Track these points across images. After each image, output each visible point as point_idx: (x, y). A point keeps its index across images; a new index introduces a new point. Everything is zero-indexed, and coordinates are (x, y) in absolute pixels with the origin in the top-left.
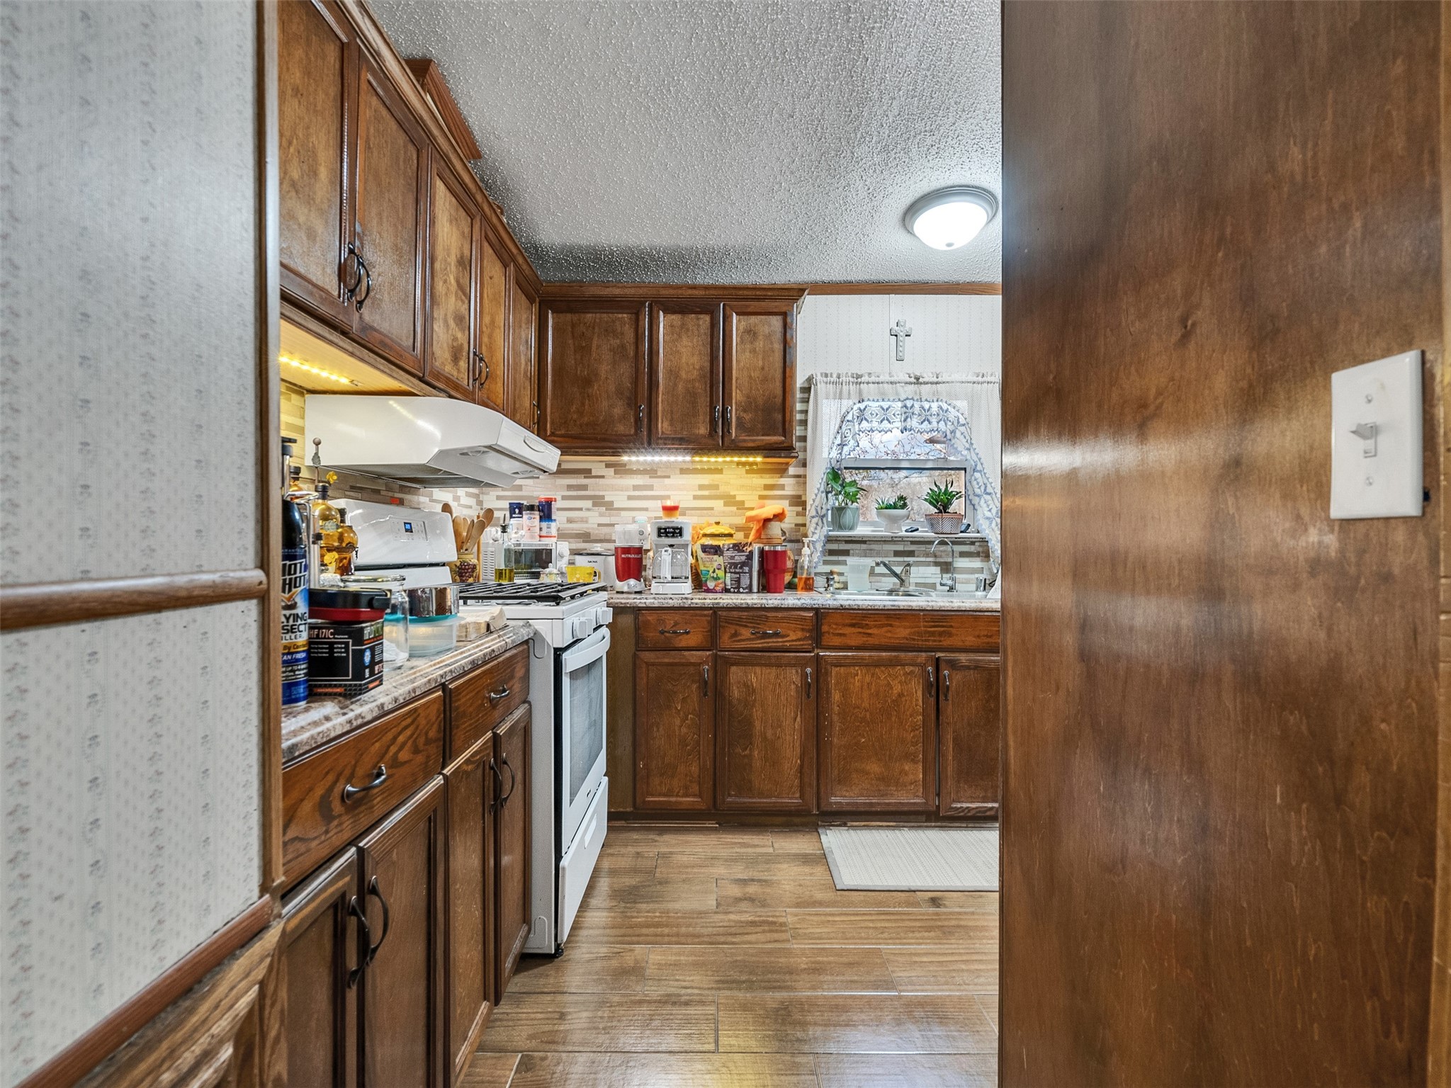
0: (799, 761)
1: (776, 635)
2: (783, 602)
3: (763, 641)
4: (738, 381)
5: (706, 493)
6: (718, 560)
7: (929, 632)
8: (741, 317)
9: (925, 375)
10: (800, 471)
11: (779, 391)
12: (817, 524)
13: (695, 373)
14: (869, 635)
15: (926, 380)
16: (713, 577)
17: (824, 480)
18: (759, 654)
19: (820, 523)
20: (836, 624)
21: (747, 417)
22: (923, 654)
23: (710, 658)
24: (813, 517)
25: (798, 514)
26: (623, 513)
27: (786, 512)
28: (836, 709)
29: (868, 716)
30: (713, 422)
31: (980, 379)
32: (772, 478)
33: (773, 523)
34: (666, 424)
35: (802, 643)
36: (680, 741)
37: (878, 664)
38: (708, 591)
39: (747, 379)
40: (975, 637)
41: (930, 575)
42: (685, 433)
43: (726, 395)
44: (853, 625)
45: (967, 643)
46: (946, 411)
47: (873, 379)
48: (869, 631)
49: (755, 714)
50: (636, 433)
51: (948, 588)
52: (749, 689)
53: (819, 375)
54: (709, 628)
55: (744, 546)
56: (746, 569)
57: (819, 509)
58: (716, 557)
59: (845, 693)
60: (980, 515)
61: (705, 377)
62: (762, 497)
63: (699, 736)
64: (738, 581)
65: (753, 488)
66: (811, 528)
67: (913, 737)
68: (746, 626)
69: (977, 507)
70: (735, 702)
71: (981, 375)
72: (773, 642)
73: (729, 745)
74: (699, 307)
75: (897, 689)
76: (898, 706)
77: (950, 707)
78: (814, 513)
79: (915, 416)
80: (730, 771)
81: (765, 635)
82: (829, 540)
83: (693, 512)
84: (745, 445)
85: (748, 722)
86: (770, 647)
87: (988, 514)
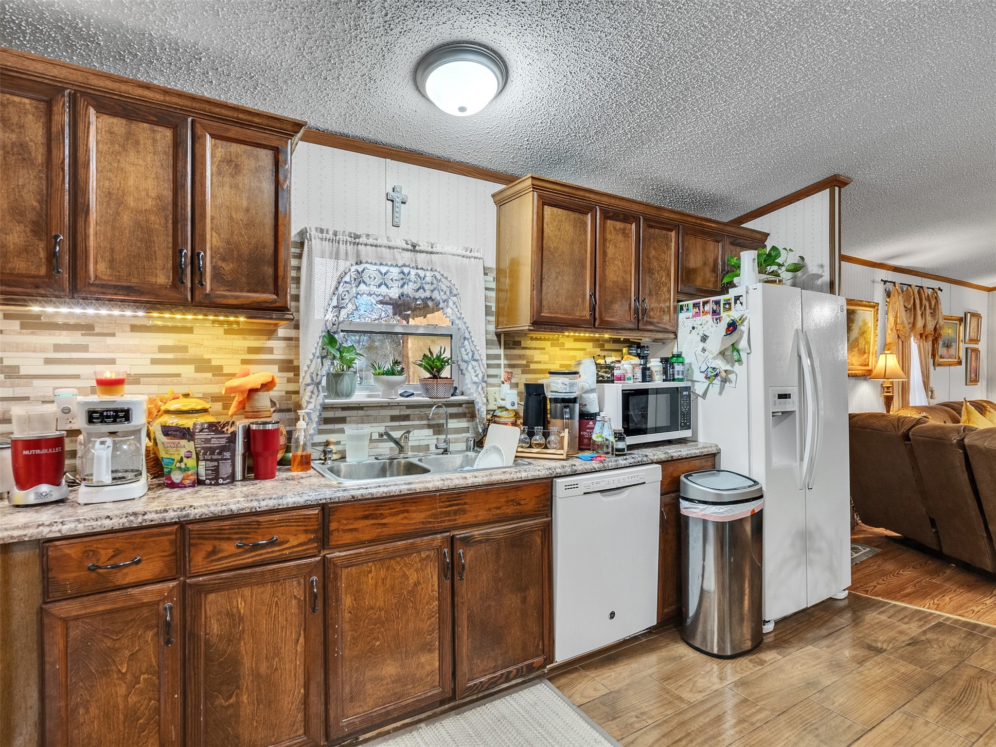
0: (302, 691)
1: (272, 543)
2: (280, 501)
3: (253, 554)
4: (215, 221)
5: (170, 356)
6: (187, 446)
7: (445, 512)
8: (217, 141)
9: (421, 244)
10: (292, 333)
11: (269, 240)
12: (312, 392)
13: (150, 202)
14: (384, 525)
15: (422, 248)
16: (180, 468)
17: (320, 344)
18: (248, 571)
19: (316, 391)
20: (347, 519)
21: (227, 267)
22: (439, 536)
23: (175, 592)
24: (308, 385)
25: (289, 380)
26: (36, 382)
27: (277, 380)
28: (347, 616)
29: (383, 615)
30: (178, 270)
31: (468, 254)
32: (259, 340)
33: (260, 393)
34: (102, 267)
35: (305, 547)
36: (126, 716)
37: (393, 556)
38: (173, 485)
39: (227, 221)
40: (486, 511)
41: (424, 438)
42: (134, 280)
43: (197, 237)
44: (366, 517)
45: (480, 518)
46: (440, 281)
47: (371, 241)
48: (384, 521)
49: (242, 648)
50: (49, 275)
51: (442, 450)
52: (234, 618)
53: (313, 229)
54: (173, 550)
55: (224, 426)
56: (227, 455)
57: (314, 375)
58: (183, 442)
59: (358, 595)
60: (468, 380)
61: (164, 209)
62: (244, 362)
63: (159, 701)
64: (216, 470)
65: (235, 351)
66: (305, 397)
67: (430, 626)
68: (229, 539)
69: (464, 372)
70: (214, 640)
71: (469, 250)
72: (269, 553)
73: (206, 698)
74: (155, 116)
75: (413, 578)
76: (414, 596)
77: (465, 585)
78: (308, 381)
79: (411, 284)
80: (206, 732)
81: (256, 547)
82: (325, 408)
83: (149, 379)
84: (224, 301)
85: (235, 662)
86: (263, 560)
87: (475, 379)
